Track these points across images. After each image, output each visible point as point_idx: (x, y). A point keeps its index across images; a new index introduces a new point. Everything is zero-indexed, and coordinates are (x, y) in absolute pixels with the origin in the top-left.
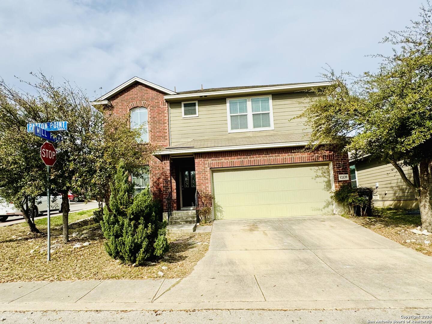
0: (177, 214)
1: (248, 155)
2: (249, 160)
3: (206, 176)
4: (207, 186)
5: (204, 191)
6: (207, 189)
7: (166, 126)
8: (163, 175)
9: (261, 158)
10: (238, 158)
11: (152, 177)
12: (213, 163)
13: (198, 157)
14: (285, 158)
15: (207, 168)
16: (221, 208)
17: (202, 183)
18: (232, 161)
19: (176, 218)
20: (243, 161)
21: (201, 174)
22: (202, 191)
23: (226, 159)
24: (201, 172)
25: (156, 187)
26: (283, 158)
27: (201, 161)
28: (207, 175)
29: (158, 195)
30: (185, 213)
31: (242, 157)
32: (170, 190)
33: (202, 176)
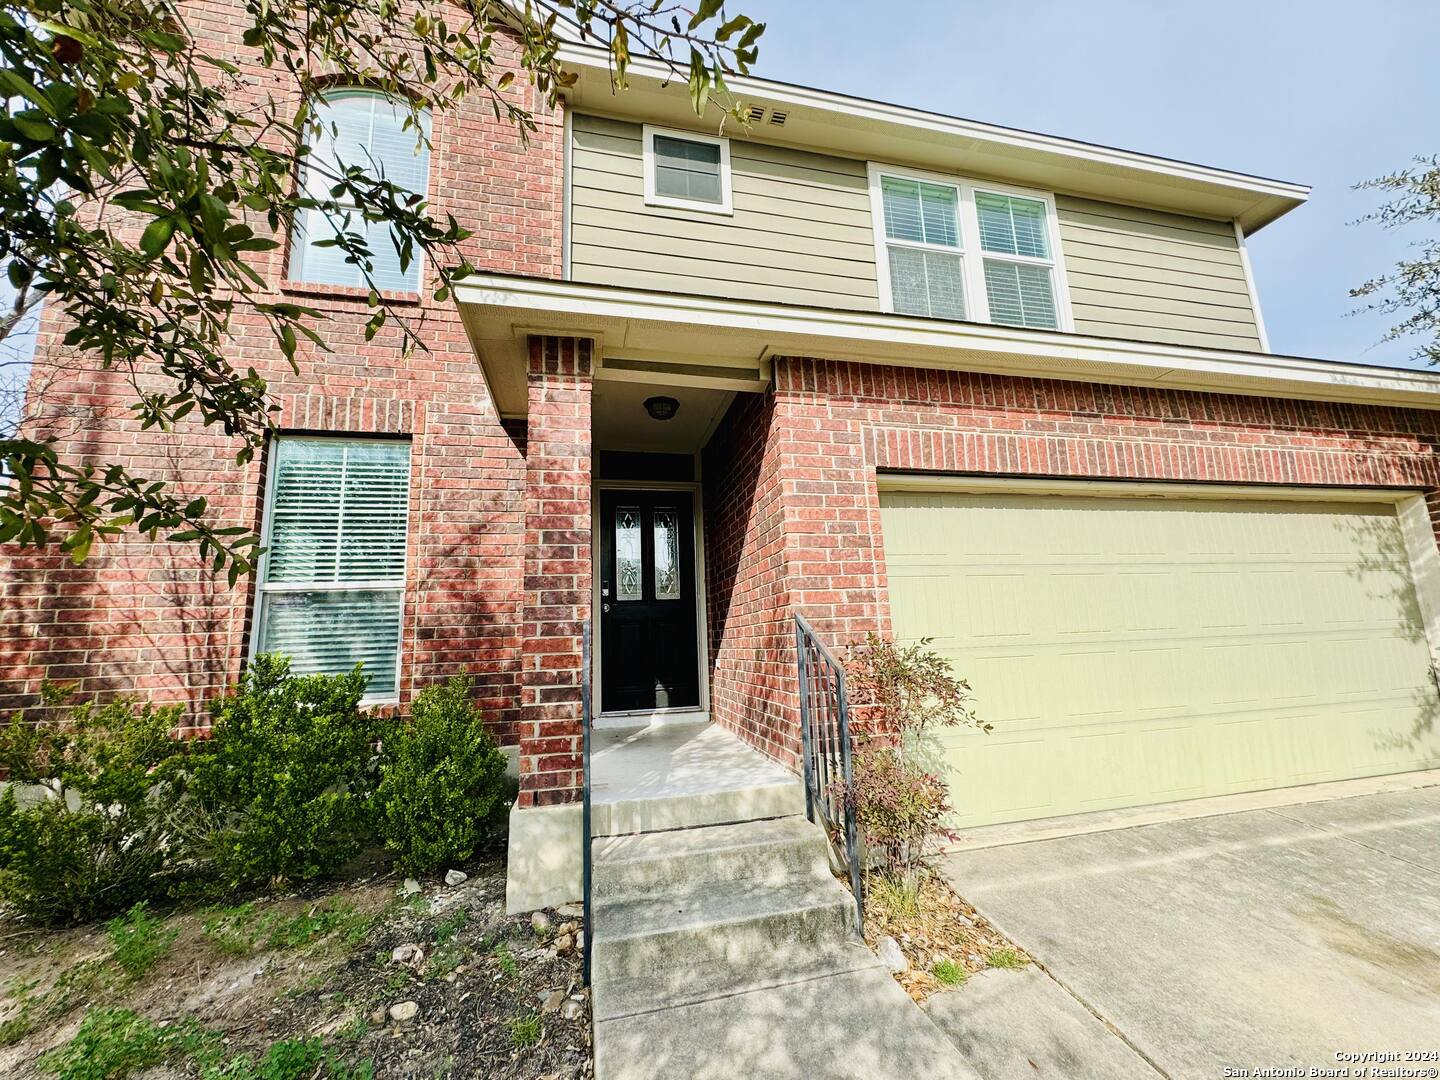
0: (637, 820)
1: (1087, 411)
2: (1095, 441)
3: (857, 523)
4: (865, 591)
5: (841, 625)
6: (861, 613)
7: (547, 225)
8: (534, 489)
9: (1151, 437)
10: (1036, 426)
11: (428, 518)
12: (893, 435)
13: (797, 386)
14: (1258, 454)
15: (858, 464)
16: (933, 748)
17: (832, 570)
18: (1007, 436)
19: (654, 877)
20: (1062, 443)
21: (824, 506)
22: (829, 626)
23: (971, 422)
24: (821, 488)
25: (452, 587)
26: (1249, 452)
27: (820, 412)
28: (861, 514)
29: (457, 646)
30: (709, 806)
31: (1058, 421)
32: (582, 612)
33: (829, 515)
